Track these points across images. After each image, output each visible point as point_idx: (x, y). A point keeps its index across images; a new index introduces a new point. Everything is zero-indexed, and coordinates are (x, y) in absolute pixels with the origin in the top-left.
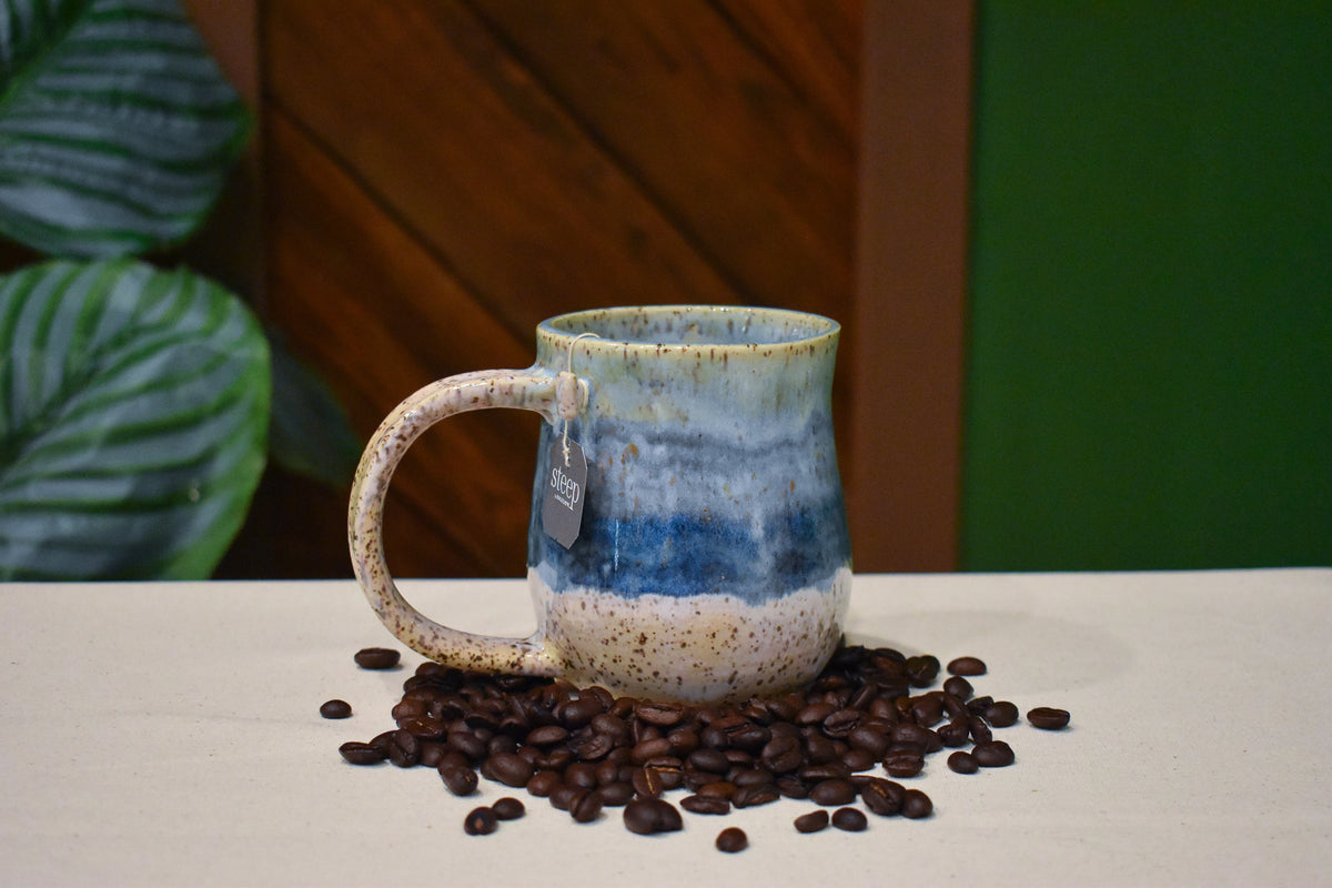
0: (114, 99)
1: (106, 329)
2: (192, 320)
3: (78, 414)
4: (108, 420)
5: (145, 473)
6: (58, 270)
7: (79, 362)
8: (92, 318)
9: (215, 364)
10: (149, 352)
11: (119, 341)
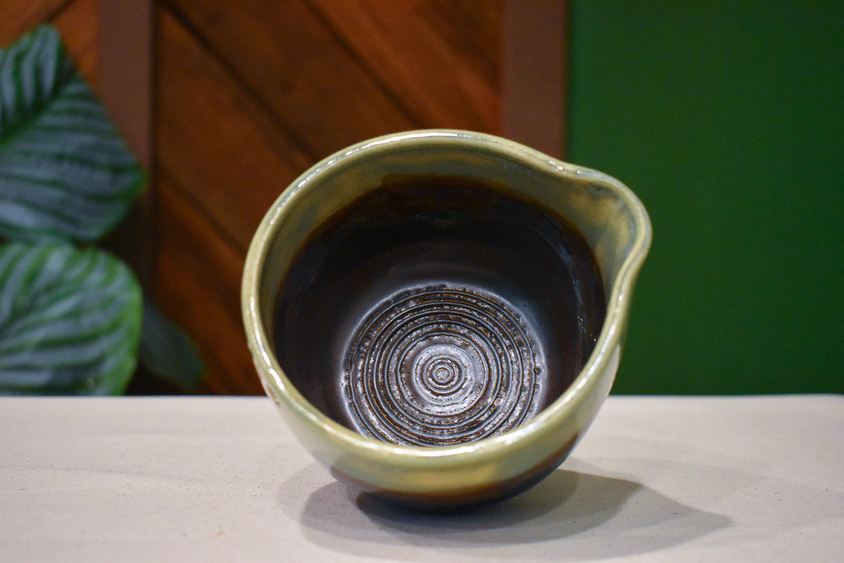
0: (60, 158)
1: (41, 282)
2: (96, 277)
3: (19, 332)
4: (39, 335)
5: (60, 369)
6: (14, 249)
7: (23, 301)
8: (33, 276)
9: (108, 303)
10: (67, 295)
11: (49, 289)
